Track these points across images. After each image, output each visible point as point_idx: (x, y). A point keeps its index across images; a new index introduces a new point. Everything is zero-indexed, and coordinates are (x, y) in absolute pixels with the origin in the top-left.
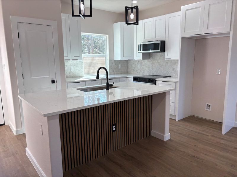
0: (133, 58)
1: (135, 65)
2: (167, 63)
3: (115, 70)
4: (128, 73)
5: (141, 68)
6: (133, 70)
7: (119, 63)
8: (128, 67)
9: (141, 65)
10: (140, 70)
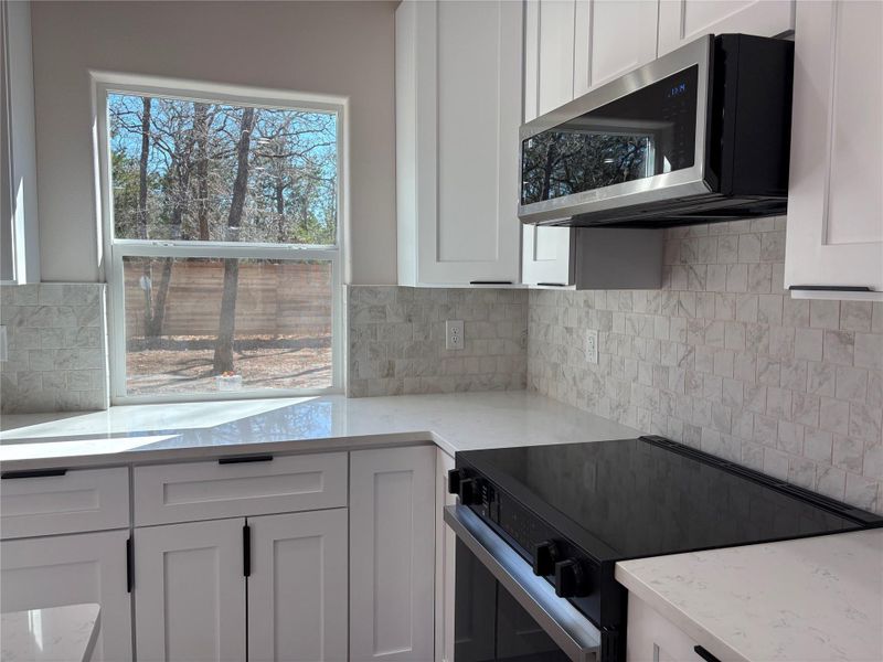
0: (513, 277)
1: (569, 330)
2: (845, 339)
3: (399, 364)
4: (525, 385)
5: (604, 358)
6: (555, 366)
7: (447, 308)
8: (524, 343)
9: (604, 335)
10: (597, 381)
